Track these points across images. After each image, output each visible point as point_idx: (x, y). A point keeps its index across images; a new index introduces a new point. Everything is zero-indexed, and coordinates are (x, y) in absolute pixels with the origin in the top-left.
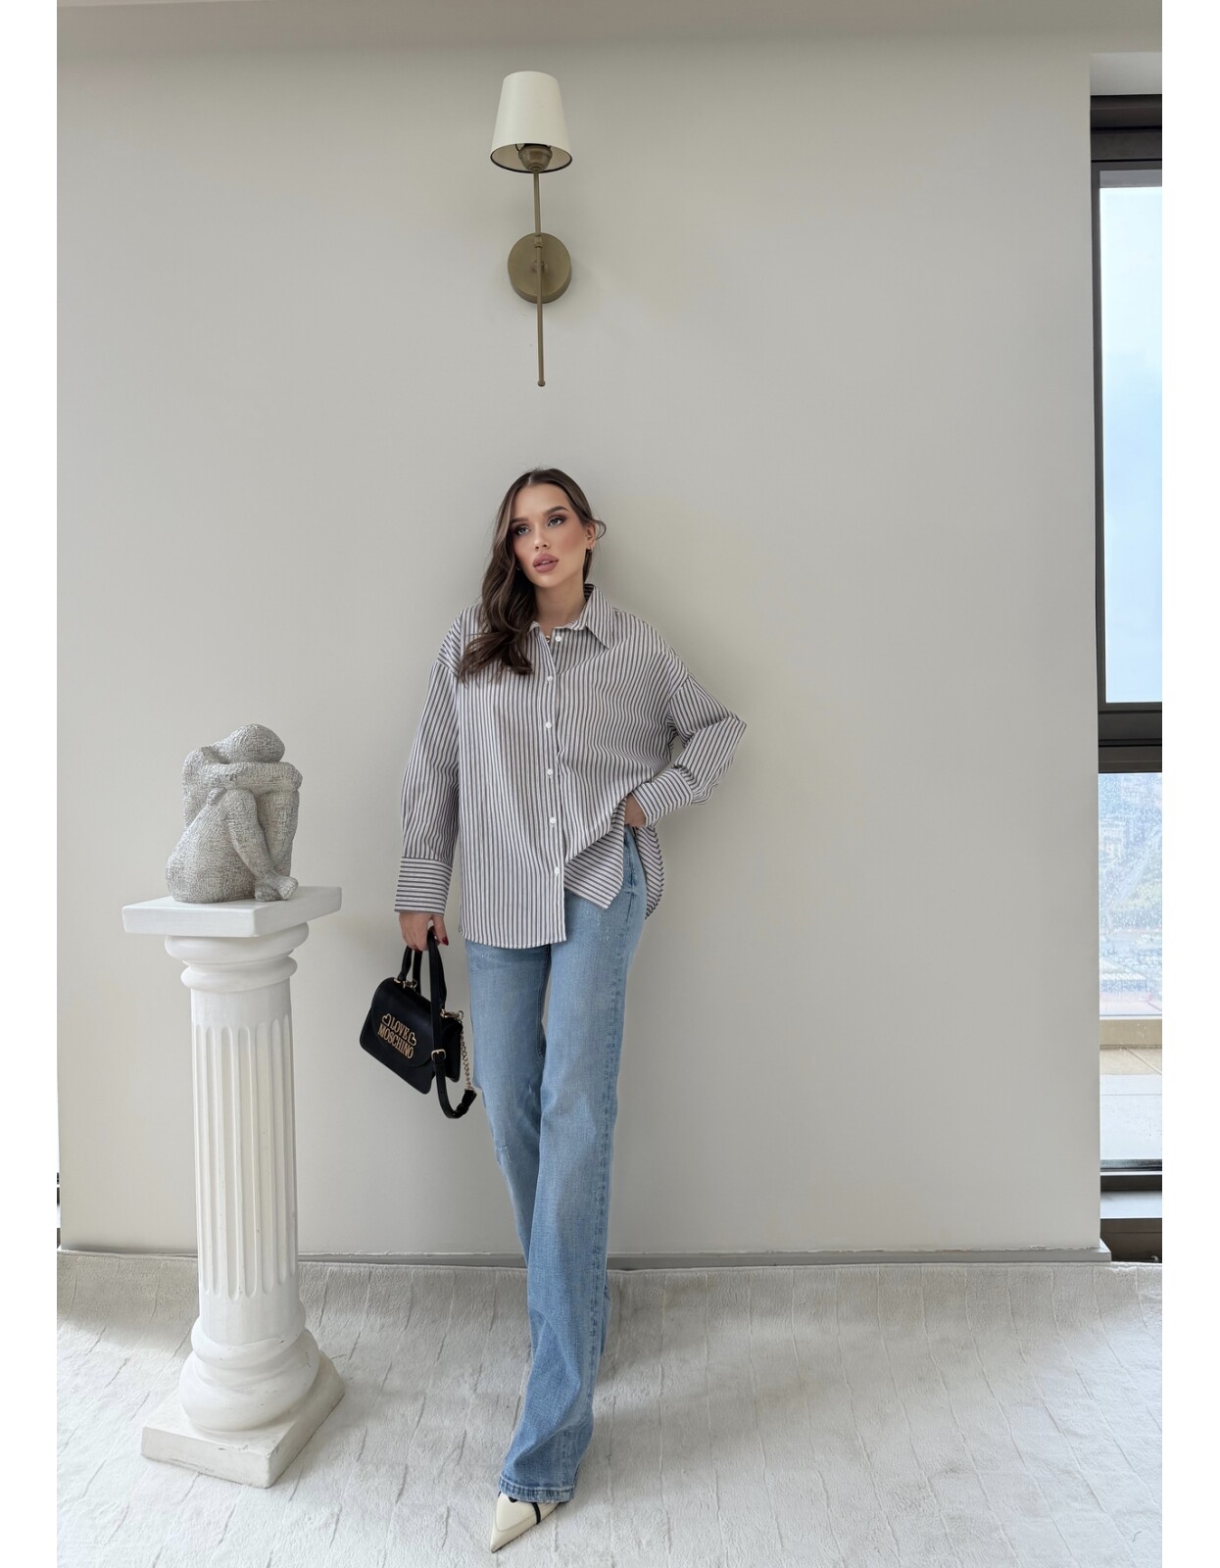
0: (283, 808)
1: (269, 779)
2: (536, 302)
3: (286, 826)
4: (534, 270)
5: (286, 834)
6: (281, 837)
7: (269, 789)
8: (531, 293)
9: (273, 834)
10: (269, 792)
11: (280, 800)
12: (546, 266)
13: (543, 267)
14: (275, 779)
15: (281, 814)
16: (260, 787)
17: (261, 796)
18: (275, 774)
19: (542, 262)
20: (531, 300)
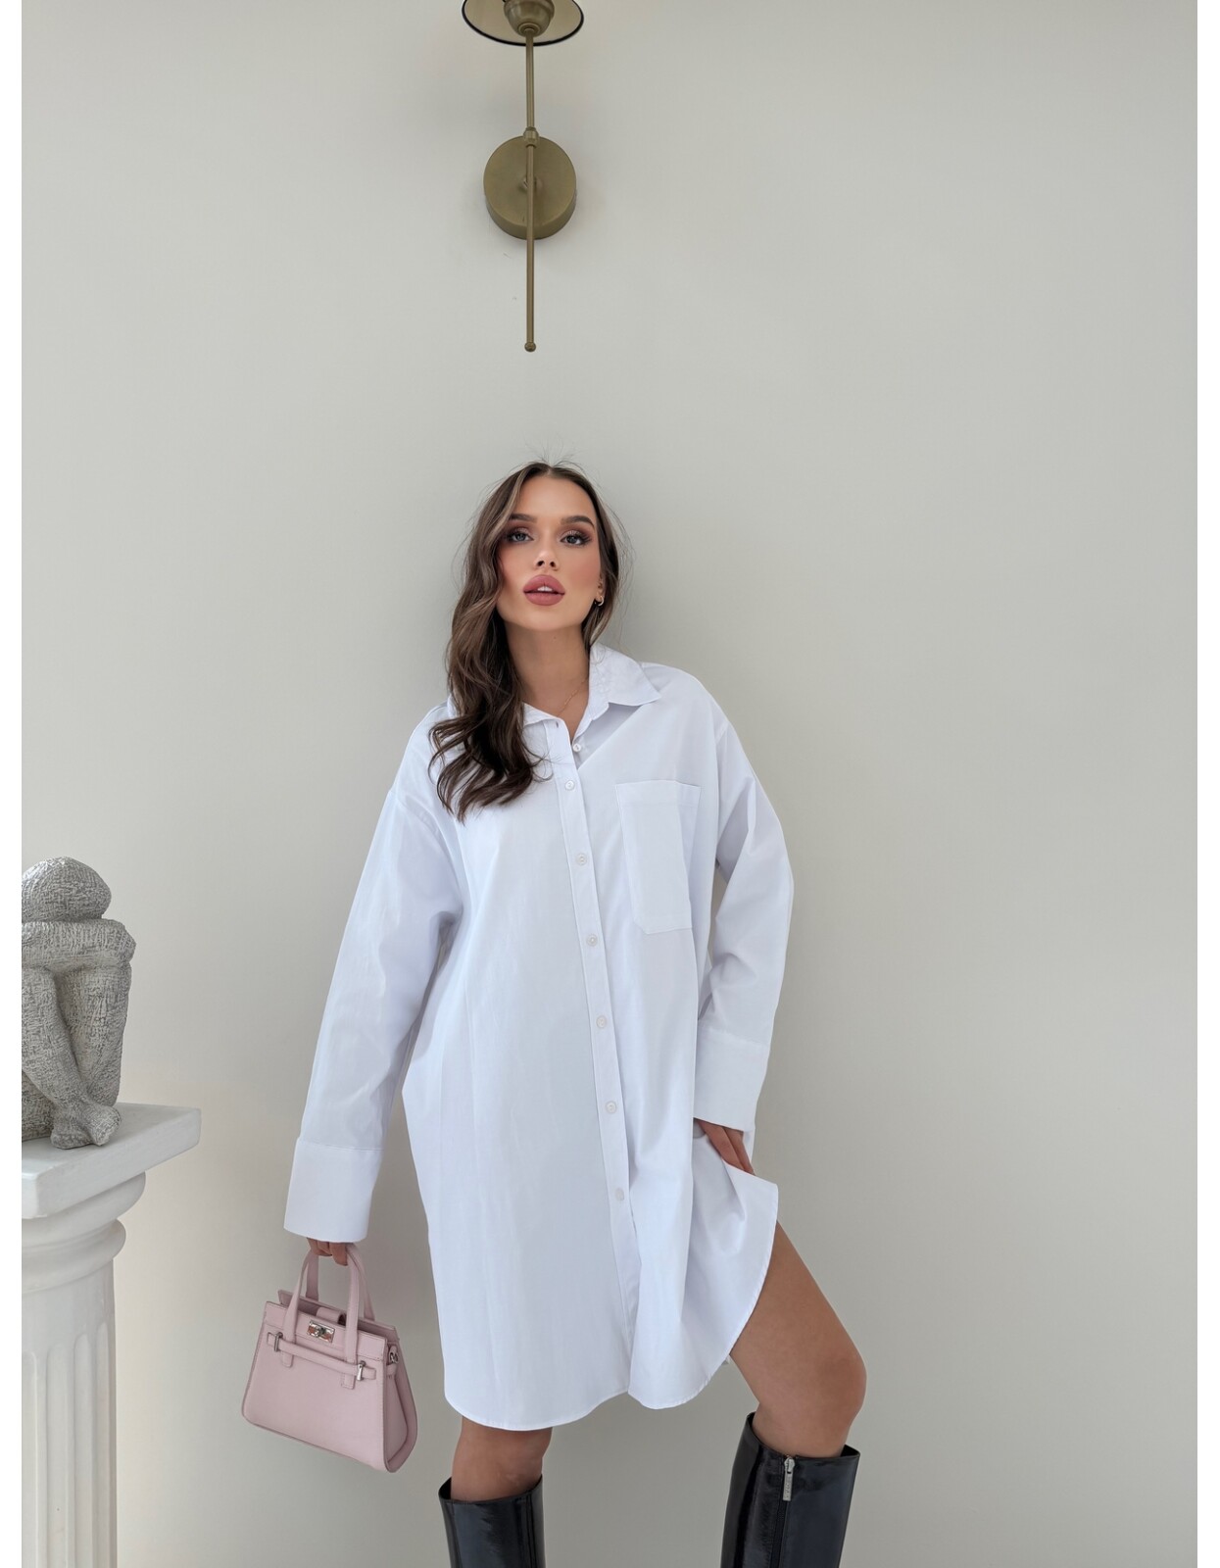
0: (100, 996)
1: (77, 949)
2: (525, 239)
3: (106, 1024)
4: (522, 190)
5: (106, 1037)
6: (96, 1041)
7: (79, 963)
8: (518, 222)
9: (84, 1036)
10: (79, 970)
11: (97, 982)
12: (539, 183)
13: (535, 183)
14: (85, 950)
15: (98, 1004)
16: (63, 963)
17: (65, 975)
18: (88, 943)
19: (535, 179)
20: (517, 233)
